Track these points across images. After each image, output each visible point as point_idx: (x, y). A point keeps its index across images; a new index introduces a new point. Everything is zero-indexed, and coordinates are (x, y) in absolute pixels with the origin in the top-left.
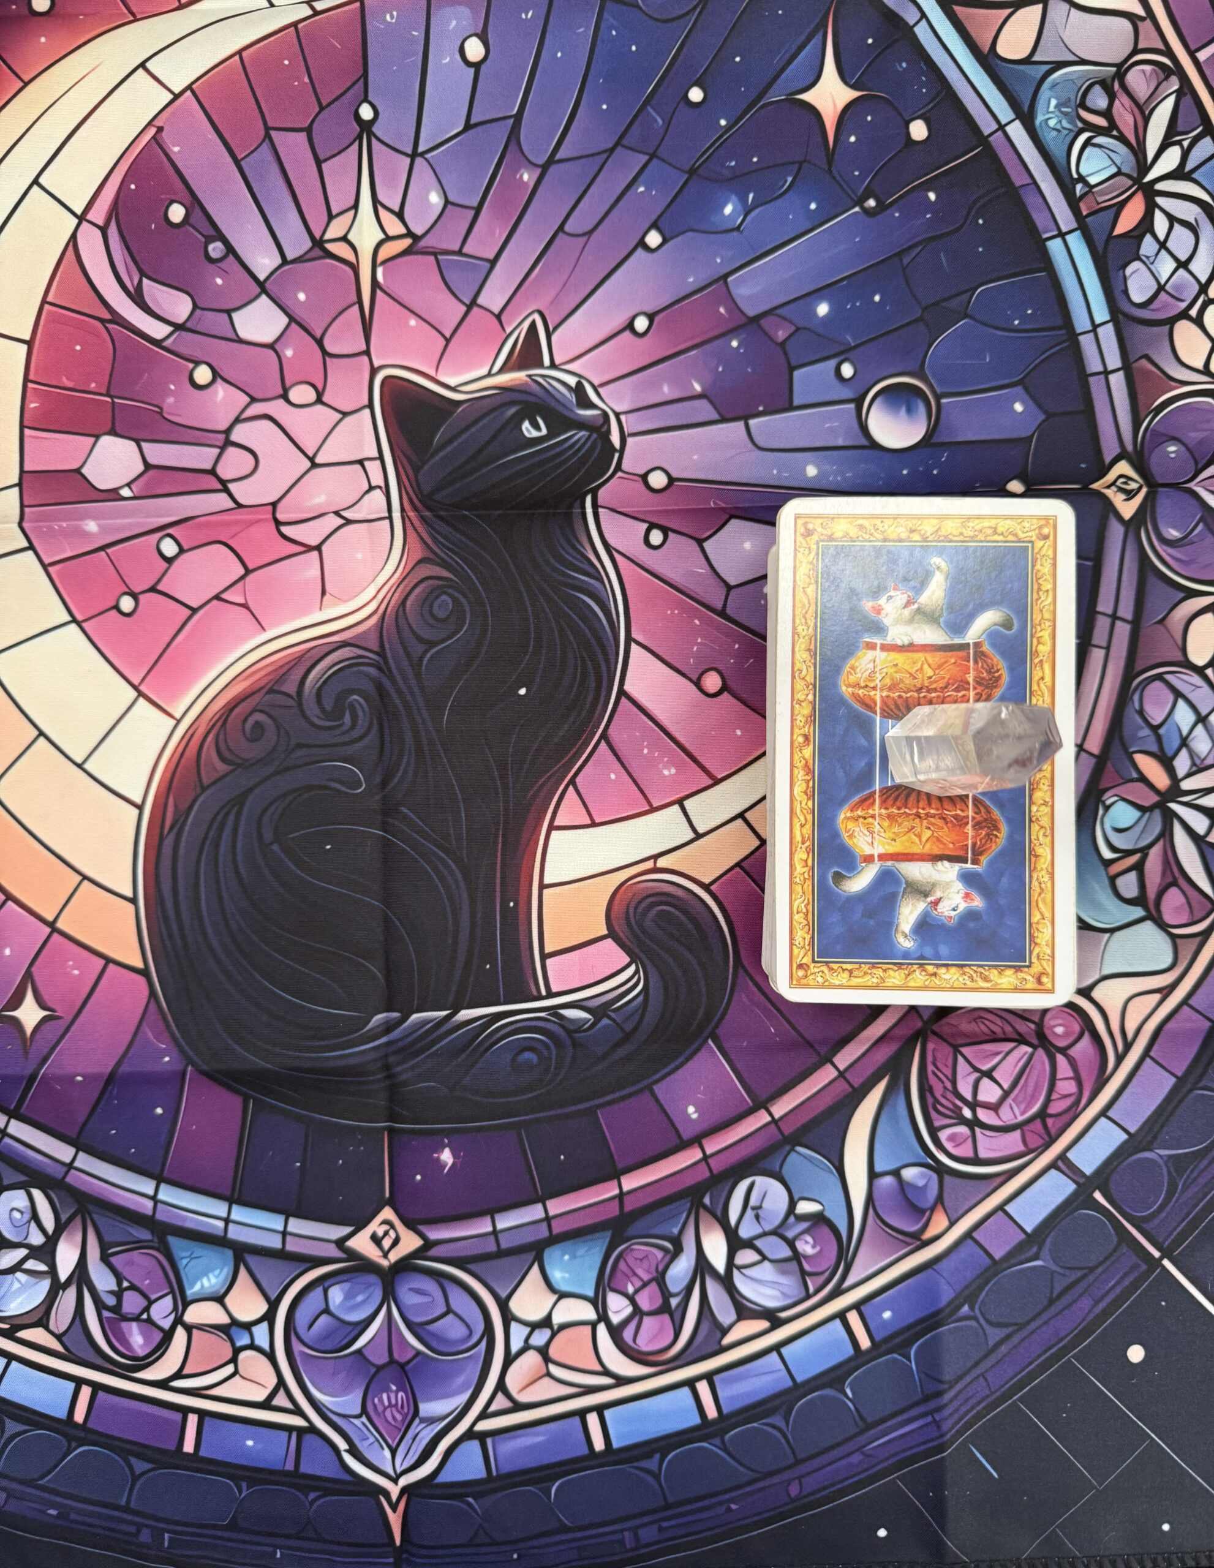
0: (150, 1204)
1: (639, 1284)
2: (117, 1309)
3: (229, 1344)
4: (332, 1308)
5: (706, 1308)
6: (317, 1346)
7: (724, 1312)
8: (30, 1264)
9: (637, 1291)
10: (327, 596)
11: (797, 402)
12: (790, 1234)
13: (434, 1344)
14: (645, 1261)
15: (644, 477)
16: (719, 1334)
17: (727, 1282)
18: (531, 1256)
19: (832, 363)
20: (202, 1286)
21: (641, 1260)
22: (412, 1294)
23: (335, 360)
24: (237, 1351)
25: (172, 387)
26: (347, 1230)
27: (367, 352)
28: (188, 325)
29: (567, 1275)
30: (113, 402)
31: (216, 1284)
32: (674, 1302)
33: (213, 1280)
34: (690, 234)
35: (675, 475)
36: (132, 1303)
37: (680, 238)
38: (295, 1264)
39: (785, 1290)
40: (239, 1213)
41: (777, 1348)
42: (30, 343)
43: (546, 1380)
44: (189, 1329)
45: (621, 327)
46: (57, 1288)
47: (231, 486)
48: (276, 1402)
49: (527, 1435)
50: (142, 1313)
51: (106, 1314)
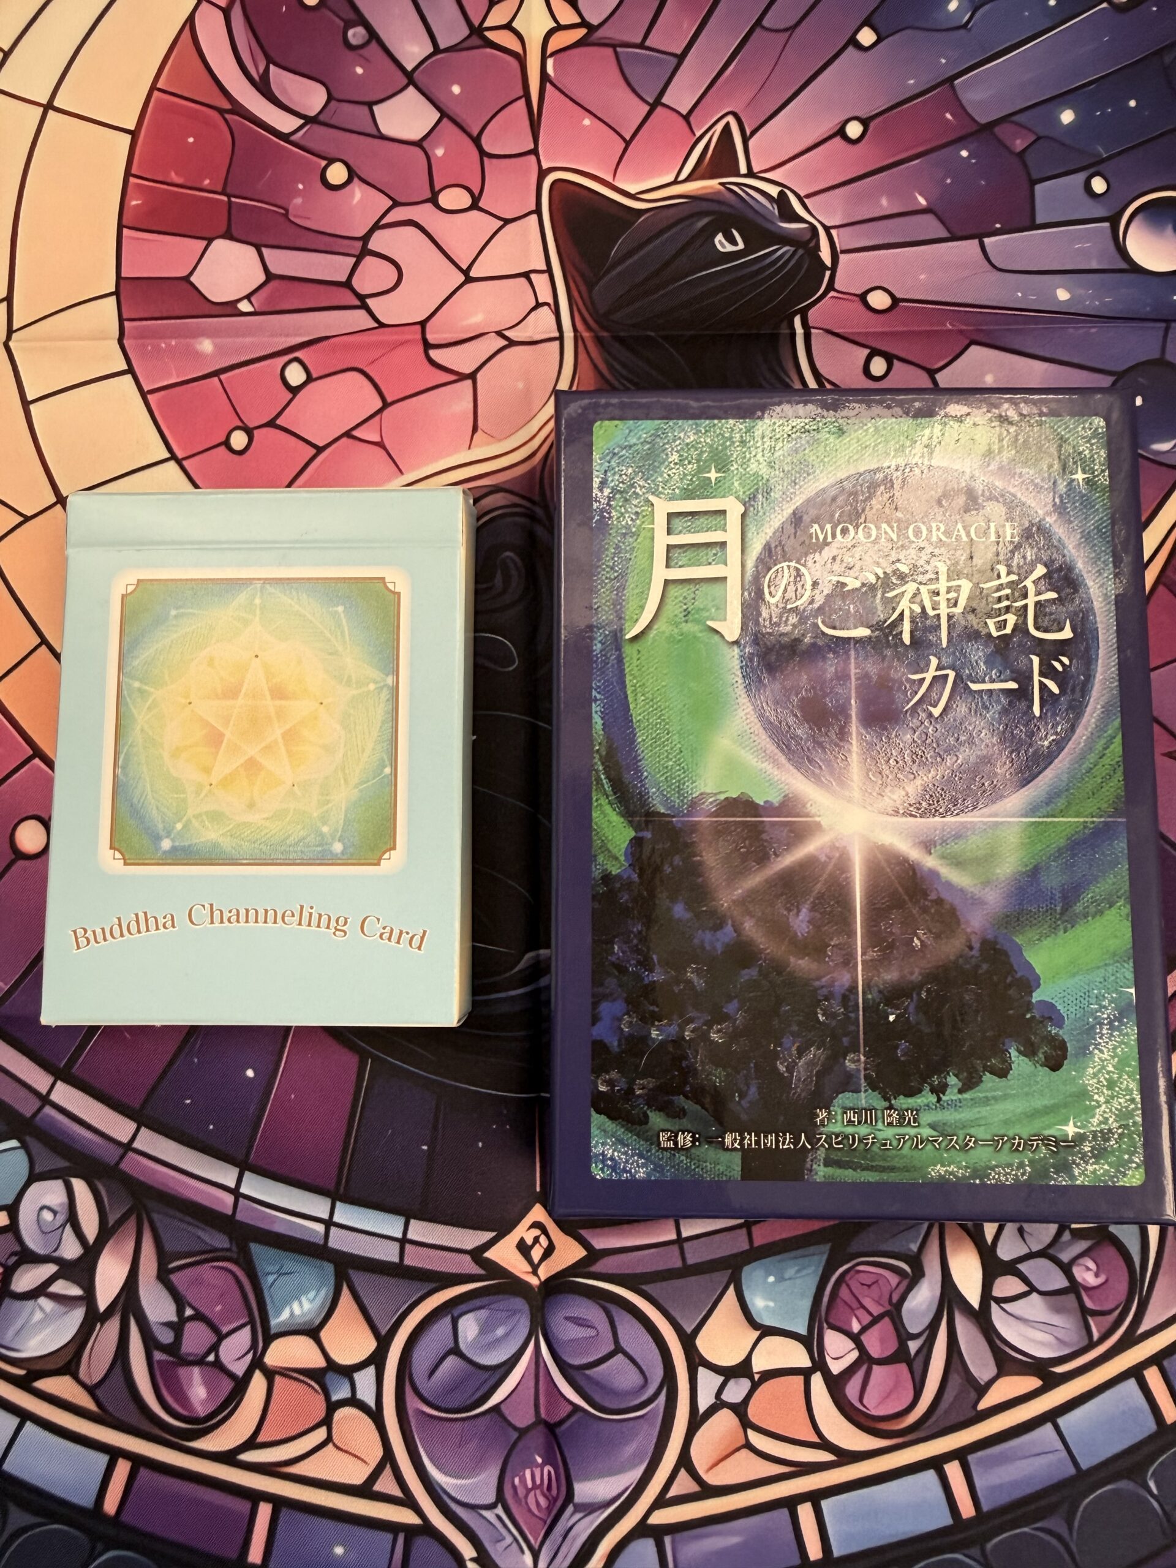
0: (229, 1199)
1: (867, 1319)
2: (172, 1349)
3: (321, 1397)
4: (462, 1346)
5: (955, 1356)
6: (439, 1403)
7: (981, 1365)
8: (59, 1287)
9: (864, 1329)
10: (479, 432)
11: (1039, 220)
12: (1065, 1257)
13: (597, 1398)
14: (874, 1287)
15: (863, 297)
16: (973, 1395)
17: (982, 1318)
18: (724, 1276)
19: (1081, 177)
20: (292, 1314)
21: (869, 1286)
22: (570, 1325)
23: (494, 161)
24: (332, 1407)
25: (301, 186)
26: (488, 1236)
27: (535, 152)
28: (322, 118)
29: (772, 1304)
30: (230, 202)
31: (309, 1311)
32: (913, 1346)
33: (307, 1306)
34: (908, 32)
35: (898, 295)
36: (196, 1338)
37: (897, 37)
38: (416, 1284)
39: (1061, 1334)
40: (344, 1214)
41: (1051, 1416)
42: (134, 134)
43: (745, 1452)
44: (270, 1375)
45: (831, 133)
46: (93, 1319)
47: (369, 301)
48: (381, 1486)
49: (719, 1534)
50: (208, 1353)
51: (158, 1356)
